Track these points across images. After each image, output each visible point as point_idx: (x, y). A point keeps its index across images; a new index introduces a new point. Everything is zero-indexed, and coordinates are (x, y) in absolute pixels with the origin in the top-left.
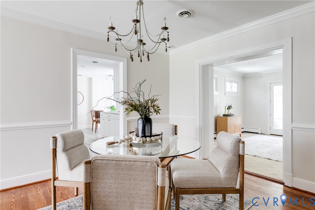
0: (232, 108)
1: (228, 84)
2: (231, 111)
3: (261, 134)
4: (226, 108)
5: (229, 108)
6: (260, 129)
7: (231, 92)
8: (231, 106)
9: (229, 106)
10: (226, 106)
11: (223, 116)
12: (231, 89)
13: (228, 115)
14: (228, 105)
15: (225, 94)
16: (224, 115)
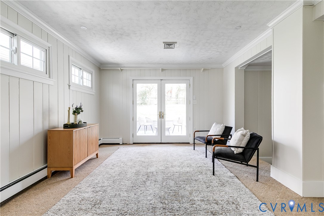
0: (82, 111)
1: (75, 71)
2: (81, 117)
3: (123, 144)
4: (71, 112)
5: (77, 111)
6: (121, 138)
7: (82, 85)
8: (80, 108)
9: (77, 109)
10: (69, 108)
11: (62, 129)
12: (81, 80)
13: (74, 126)
14: (75, 107)
15: (69, 86)
16: (66, 126)
